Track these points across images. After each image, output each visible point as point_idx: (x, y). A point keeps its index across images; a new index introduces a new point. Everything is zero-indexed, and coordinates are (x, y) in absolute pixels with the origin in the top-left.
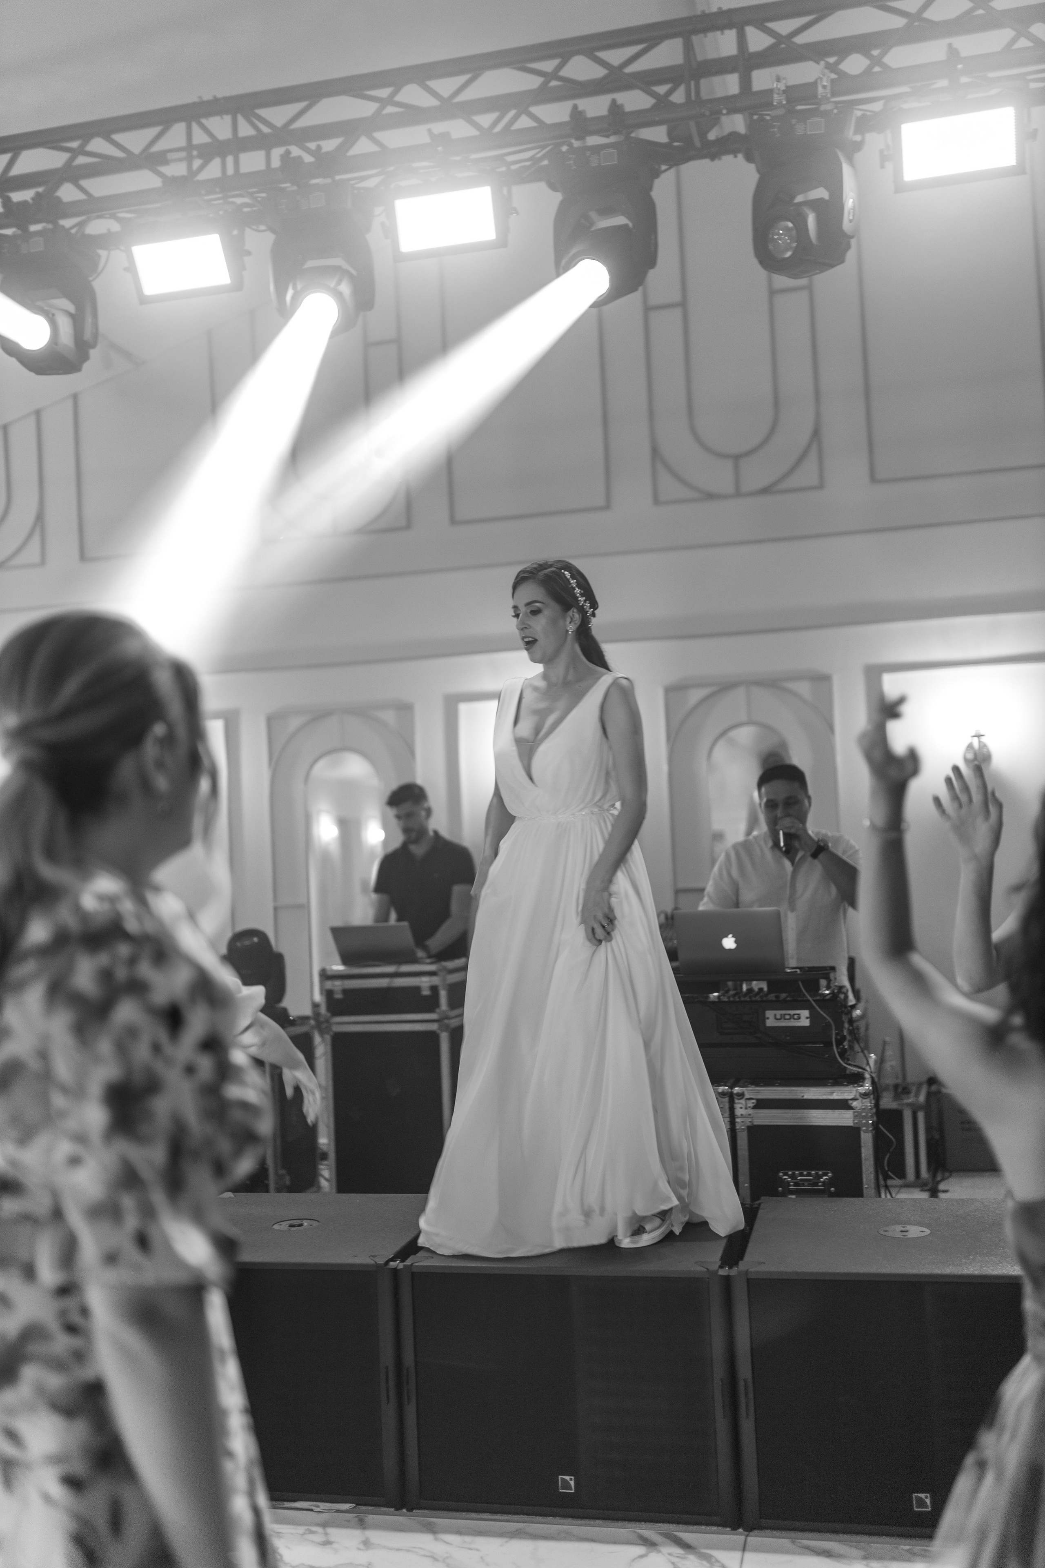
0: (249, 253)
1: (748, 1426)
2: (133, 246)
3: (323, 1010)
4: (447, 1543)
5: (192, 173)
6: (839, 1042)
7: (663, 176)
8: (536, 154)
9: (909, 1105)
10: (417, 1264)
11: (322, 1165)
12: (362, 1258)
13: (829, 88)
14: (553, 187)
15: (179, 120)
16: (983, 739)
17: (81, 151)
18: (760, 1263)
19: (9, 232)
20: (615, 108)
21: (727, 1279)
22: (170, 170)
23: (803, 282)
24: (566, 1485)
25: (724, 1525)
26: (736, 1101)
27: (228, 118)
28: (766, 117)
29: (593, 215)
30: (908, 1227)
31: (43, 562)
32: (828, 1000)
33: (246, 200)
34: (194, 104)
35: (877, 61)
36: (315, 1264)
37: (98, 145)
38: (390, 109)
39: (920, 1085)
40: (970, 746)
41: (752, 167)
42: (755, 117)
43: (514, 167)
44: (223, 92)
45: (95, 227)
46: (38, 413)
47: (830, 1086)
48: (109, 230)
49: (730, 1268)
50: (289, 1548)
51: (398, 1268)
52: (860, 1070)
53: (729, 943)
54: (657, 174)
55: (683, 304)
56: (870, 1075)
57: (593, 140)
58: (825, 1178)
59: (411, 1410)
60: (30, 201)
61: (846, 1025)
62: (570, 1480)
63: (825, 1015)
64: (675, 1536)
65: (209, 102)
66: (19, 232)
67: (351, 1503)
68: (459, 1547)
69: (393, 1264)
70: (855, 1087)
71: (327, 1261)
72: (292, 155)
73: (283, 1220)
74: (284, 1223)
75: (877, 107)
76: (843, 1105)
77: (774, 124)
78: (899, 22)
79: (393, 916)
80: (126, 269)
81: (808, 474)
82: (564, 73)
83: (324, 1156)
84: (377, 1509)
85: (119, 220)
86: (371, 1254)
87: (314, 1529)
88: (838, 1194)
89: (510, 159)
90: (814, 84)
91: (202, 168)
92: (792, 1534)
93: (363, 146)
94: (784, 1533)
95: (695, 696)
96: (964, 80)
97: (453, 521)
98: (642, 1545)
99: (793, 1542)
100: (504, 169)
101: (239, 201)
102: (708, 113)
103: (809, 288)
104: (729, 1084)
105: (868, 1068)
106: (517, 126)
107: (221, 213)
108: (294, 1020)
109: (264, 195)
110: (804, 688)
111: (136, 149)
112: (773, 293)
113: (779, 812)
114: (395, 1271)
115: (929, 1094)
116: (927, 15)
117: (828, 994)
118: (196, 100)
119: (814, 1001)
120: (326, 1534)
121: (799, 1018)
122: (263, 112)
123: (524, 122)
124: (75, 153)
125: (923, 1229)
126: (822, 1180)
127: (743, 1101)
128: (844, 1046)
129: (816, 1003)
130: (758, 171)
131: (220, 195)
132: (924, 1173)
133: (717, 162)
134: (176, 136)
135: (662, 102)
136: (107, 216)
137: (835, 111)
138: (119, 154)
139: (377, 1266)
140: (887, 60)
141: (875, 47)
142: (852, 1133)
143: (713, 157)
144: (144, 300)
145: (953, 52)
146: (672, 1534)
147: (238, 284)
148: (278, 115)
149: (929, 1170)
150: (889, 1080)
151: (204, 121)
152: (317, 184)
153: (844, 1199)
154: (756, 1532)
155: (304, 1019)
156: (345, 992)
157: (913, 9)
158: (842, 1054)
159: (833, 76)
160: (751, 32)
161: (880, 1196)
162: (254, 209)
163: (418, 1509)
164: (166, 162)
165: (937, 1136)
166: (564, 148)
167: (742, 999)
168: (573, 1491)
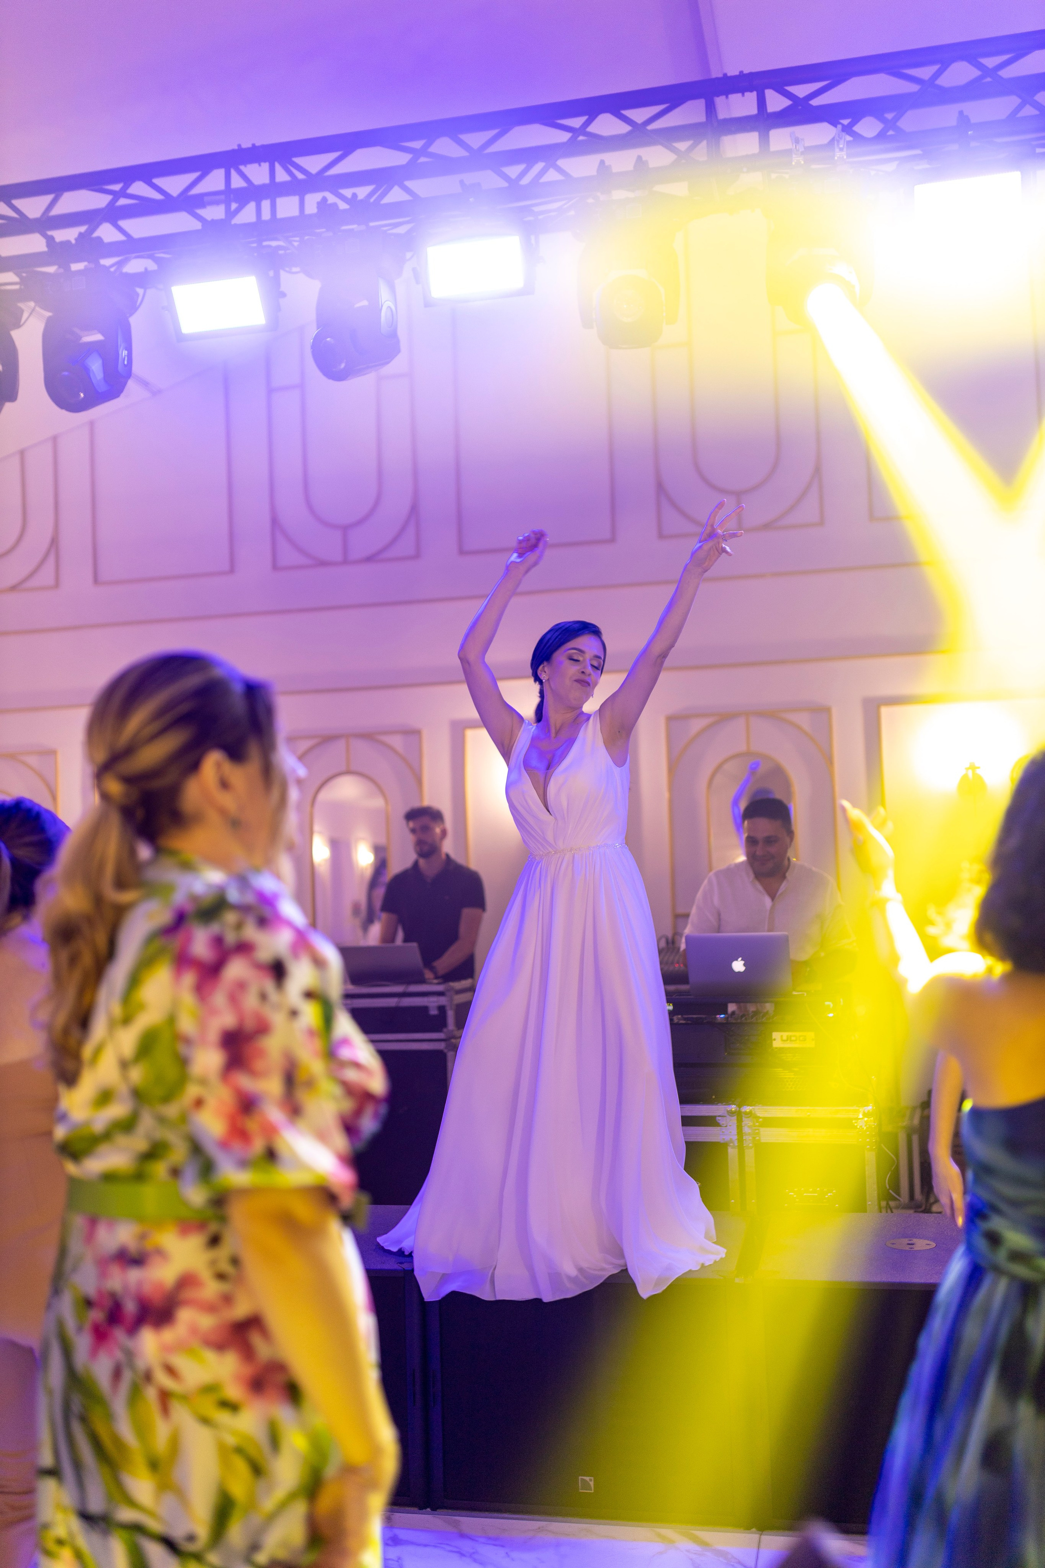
0: (284, 295)
2: (172, 285)
5: (229, 217)
6: (844, 1064)
9: (905, 1128)
12: (390, 1265)
13: (844, 149)
15: (218, 166)
17: (123, 194)
18: (774, 1272)
19: (50, 270)
20: (640, 164)
21: (743, 1287)
22: (206, 213)
24: (586, 1485)
25: (738, 1524)
26: (744, 1119)
27: (266, 166)
28: (784, 175)
30: (915, 1240)
31: (57, 585)
32: (832, 1022)
33: (283, 243)
34: (233, 151)
35: (892, 125)
37: (139, 188)
38: (422, 160)
40: (965, 778)
42: (774, 176)
43: (540, 218)
45: (134, 267)
46: (55, 438)
48: (146, 269)
49: (746, 1277)
52: (864, 1091)
53: (738, 966)
55: (689, 344)
56: (874, 1096)
57: (619, 195)
58: (829, 1194)
59: (436, 1414)
60: (73, 242)
62: (590, 1480)
63: (830, 1037)
64: (692, 1535)
66: (61, 270)
72: (328, 202)
75: (891, 168)
76: (847, 1124)
77: (793, 183)
78: (911, 88)
79: (400, 935)
80: (165, 308)
81: (808, 511)
82: (591, 129)
84: (402, 1508)
85: (157, 260)
88: (844, 1209)
89: (536, 209)
90: (831, 147)
91: (238, 210)
93: (396, 195)
95: (697, 725)
96: (974, 144)
97: (462, 552)
98: (660, 1542)
100: (531, 219)
101: (273, 244)
102: (728, 171)
104: (737, 1103)
105: (871, 1089)
106: (545, 179)
107: (255, 255)
109: (298, 239)
110: (803, 720)
111: (174, 192)
112: (776, 335)
116: (939, 83)
117: (833, 1017)
118: (236, 148)
119: (819, 1023)
121: (805, 1040)
122: (299, 161)
123: (552, 175)
124: (116, 195)
125: (928, 1242)
126: (827, 1196)
127: (752, 1120)
128: (848, 1068)
129: (822, 1025)
131: (254, 239)
132: (919, 1195)
134: (215, 181)
135: (684, 158)
136: (144, 256)
137: (851, 171)
138: (157, 196)
140: (901, 124)
141: (890, 110)
143: (732, 211)
144: (182, 338)
146: (689, 1532)
147: (274, 324)
148: (313, 163)
149: (923, 1192)
151: (242, 168)
152: (351, 230)
154: (769, 1531)
157: (926, 76)
158: (847, 1075)
159: (849, 138)
160: (770, 94)
162: (289, 252)
163: (442, 1508)
164: (203, 205)
166: (591, 201)
168: (593, 1491)
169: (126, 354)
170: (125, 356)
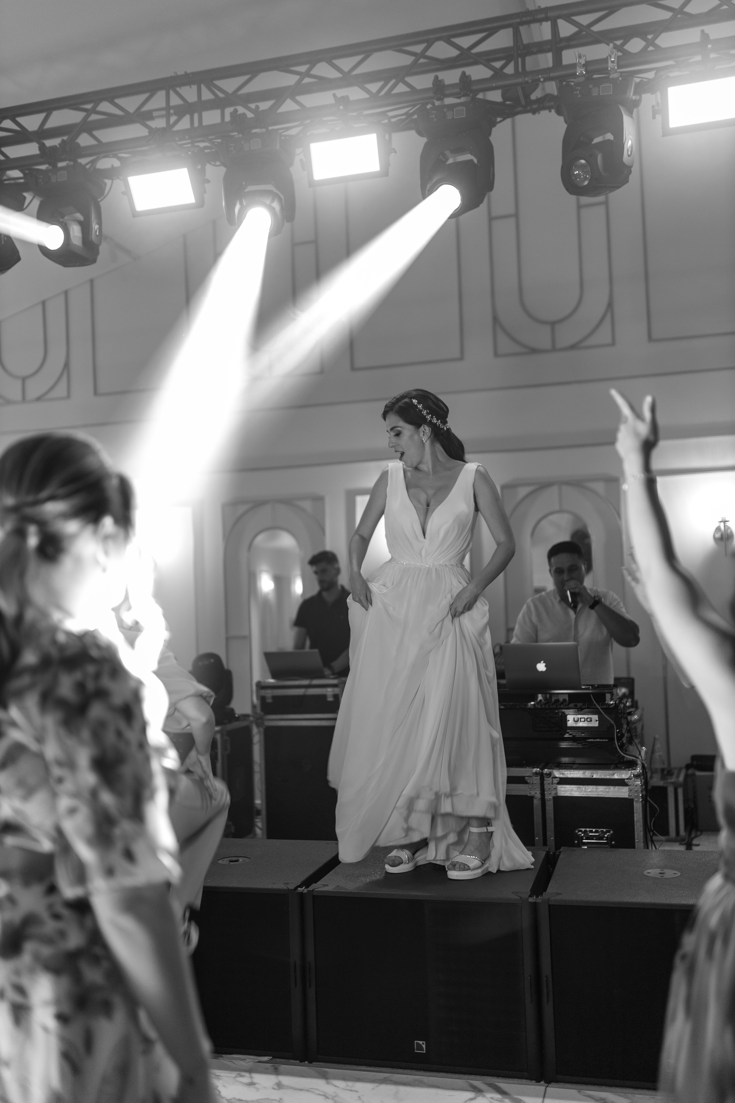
0: (208, 181)
1: (548, 1009)
2: (129, 176)
3: (258, 710)
4: (336, 1086)
5: (170, 126)
6: (619, 739)
7: (498, 125)
8: (410, 110)
9: (673, 783)
10: (316, 890)
11: (258, 819)
12: (279, 885)
13: (616, 62)
14: (420, 133)
15: (161, 89)
16: (728, 524)
17: (94, 111)
18: (558, 894)
19: (43, 167)
20: (465, 78)
21: (535, 905)
22: (153, 124)
23: (601, 198)
24: (420, 1047)
25: (531, 1079)
26: (545, 779)
27: (195, 87)
28: (570, 83)
29: (447, 153)
30: (665, 871)
31: (68, 396)
32: (611, 708)
33: (207, 144)
34: (171, 77)
35: (651, 43)
36: (246, 889)
37: (105, 107)
38: (307, 80)
39: (680, 769)
40: (718, 529)
41: (562, 118)
42: (564, 83)
43: (393, 120)
44: (191, 69)
45: (105, 163)
46: (66, 293)
47: (612, 769)
48: (112, 166)
49: (537, 897)
50: (225, 1087)
51: (303, 892)
52: (634, 758)
53: (541, 667)
54: (494, 124)
55: (516, 215)
56: (641, 762)
57: (449, 101)
58: (608, 834)
59: (312, 993)
60: (58, 146)
61: (625, 726)
62: (422, 1043)
63: (609, 718)
64: (496, 1085)
65: (182, 76)
66: (51, 167)
67: (269, 1056)
68: (344, 1089)
69: (300, 889)
70: (630, 770)
71: (254, 886)
72: (238, 113)
73: (225, 857)
74: (226, 859)
75: (651, 75)
76: (621, 783)
77: (577, 88)
78: (667, 15)
79: (308, 643)
80: (124, 193)
81: (604, 335)
82: (429, 53)
83: (258, 813)
84: (287, 1061)
85: (119, 159)
86: (285, 882)
87: (243, 1074)
88: (617, 846)
89: (390, 114)
90: (605, 60)
91: (176, 122)
92: (579, 1086)
93: (288, 106)
94: (574, 1086)
95: (523, 492)
96: (713, 55)
97: (353, 368)
98: (472, 1091)
99: (579, 1092)
100: (386, 121)
101: (202, 145)
102: (530, 81)
103: (606, 203)
104: (541, 767)
105: (640, 757)
106: (395, 91)
107: (190, 153)
108: (238, 717)
109: (220, 140)
110: (599, 487)
111: (131, 110)
112: (579, 207)
113: (565, 577)
114: (301, 894)
115: (686, 776)
116: (686, 10)
117: (612, 704)
118: (173, 75)
119: (601, 708)
120: (251, 1077)
121: (591, 721)
122: (218, 83)
123: (401, 88)
124: (89, 112)
125: (675, 872)
126: (606, 836)
127: (550, 779)
128: (623, 741)
129: (602, 710)
130: (566, 122)
131: (189, 141)
132: (682, 832)
133: (537, 115)
134: (158, 100)
135: (498, 74)
136: (111, 156)
137: (620, 79)
138: (120, 113)
139: (289, 890)
140: (658, 42)
141: (650, 33)
142: (627, 803)
143: (534, 112)
144: (135, 214)
145: (705, 36)
146: (495, 1084)
147: (201, 202)
148: (230, 85)
149: (685, 830)
150: (658, 766)
151: (178, 89)
152: (256, 133)
153: (620, 850)
154: (553, 1084)
155: (246, 716)
156: (274, 698)
157: (677, 6)
158: (621, 747)
159: (620, 54)
160: (561, 23)
161: (648, 848)
162: (213, 150)
163: (316, 1062)
164: (152, 118)
165: (692, 806)
166: (429, 106)
167: (551, 707)
168: (425, 1052)
169: (98, 227)
170: (97, 229)
